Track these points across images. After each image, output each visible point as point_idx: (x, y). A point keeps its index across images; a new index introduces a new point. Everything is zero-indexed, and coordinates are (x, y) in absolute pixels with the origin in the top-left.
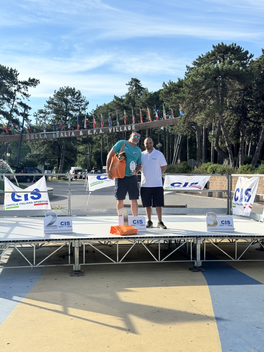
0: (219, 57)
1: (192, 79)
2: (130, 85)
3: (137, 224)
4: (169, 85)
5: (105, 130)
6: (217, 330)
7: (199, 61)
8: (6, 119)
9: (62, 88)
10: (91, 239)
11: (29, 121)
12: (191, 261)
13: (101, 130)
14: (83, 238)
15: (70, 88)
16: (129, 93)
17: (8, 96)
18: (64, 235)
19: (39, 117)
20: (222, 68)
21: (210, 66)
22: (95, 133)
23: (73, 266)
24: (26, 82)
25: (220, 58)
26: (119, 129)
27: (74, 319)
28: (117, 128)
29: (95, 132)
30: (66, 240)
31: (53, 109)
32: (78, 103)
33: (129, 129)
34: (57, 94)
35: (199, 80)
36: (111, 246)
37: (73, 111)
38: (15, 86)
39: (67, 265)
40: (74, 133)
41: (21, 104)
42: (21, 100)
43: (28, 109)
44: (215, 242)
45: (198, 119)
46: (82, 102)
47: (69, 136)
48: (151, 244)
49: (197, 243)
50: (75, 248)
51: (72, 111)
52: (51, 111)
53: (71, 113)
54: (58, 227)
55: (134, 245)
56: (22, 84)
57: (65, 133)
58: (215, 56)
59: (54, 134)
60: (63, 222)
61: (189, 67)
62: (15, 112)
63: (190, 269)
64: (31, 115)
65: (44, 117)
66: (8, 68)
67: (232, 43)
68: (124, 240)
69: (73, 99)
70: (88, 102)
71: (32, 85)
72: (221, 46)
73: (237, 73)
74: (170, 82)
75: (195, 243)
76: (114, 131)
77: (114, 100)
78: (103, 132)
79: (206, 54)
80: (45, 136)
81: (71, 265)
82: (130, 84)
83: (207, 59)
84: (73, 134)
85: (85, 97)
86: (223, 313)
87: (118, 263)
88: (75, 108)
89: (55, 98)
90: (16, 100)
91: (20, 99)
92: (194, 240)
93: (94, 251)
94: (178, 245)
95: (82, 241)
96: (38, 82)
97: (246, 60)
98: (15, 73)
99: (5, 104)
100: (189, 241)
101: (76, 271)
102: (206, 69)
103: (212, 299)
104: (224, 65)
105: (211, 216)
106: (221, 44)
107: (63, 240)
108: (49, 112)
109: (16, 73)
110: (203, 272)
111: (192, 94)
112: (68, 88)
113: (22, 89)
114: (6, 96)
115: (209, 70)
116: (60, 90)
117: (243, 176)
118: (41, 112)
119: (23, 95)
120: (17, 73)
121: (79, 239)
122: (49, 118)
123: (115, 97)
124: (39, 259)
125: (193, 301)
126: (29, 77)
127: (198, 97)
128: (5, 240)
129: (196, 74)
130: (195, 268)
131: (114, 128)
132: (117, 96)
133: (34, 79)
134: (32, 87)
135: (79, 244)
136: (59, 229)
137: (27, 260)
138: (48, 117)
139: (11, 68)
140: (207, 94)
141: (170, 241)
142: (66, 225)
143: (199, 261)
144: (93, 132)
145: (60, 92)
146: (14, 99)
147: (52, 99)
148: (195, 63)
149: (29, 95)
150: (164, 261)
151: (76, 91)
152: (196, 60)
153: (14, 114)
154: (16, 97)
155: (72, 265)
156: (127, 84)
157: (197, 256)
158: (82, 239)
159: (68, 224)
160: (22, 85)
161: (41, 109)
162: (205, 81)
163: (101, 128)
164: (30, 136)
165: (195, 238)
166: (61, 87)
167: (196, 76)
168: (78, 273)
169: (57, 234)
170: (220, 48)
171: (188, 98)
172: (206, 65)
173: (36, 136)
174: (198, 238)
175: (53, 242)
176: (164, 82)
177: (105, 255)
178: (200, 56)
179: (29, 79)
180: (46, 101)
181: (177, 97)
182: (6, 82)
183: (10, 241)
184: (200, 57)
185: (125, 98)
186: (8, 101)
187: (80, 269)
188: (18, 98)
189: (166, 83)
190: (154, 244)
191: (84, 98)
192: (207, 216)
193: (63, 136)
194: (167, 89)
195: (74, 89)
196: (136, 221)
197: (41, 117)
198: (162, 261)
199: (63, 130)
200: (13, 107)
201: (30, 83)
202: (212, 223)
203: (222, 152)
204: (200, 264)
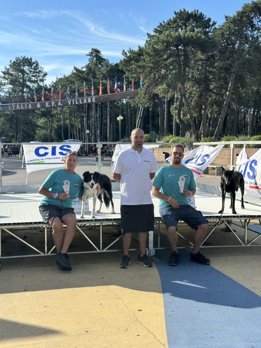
0: (180, 24)
1: (153, 46)
2: (91, 56)
4: (129, 53)
5: (64, 102)
7: (160, 28)
9: (18, 58)
10: (10, 224)
13: (59, 102)
15: (26, 57)
16: (89, 64)
20: (184, 36)
21: (171, 33)
25: (182, 25)
26: (78, 101)
28: (76, 100)
29: (54, 104)
31: (9, 79)
32: (35, 74)
33: (89, 101)
34: (13, 64)
35: (160, 47)
40: (31, 105)
45: (160, 89)
46: (40, 73)
47: (26, 108)
51: (29, 83)
52: (6, 82)
53: (29, 85)
57: (22, 105)
58: (177, 23)
59: (9, 106)
61: (150, 35)
67: (194, 10)
69: (30, 69)
70: (47, 73)
72: (183, 13)
73: (199, 41)
74: (130, 50)
76: (73, 104)
77: (73, 71)
78: (62, 105)
79: (168, 21)
80: (1, 108)
82: (91, 54)
83: (168, 26)
84: (30, 107)
85: (43, 68)
87: (46, 255)
88: (32, 79)
89: (11, 68)
97: (208, 28)
102: (168, 36)
103: (165, 307)
104: (186, 32)
106: (182, 10)
108: (5, 83)
110: (156, 263)
111: (153, 63)
112: (24, 57)
115: (170, 37)
116: (16, 60)
117: (206, 145)
122: (4, 90)
123: (75, 68)
125: (139, 310)
127: (160, 66)
129: (157, 41)
131: (73, 101)
132: (77, 67)
138: (4, 88)
140: (169, 63)
143: (152, 249)
144: (52, 104)
145: (16, 62)
147: (8, 69)
148: (156, 31)
151: (33, 61)
152: (157, 27)
156: (87, 55)
157: (150, 242)
162: (166, 49)
167: (157, 44)
170: (181, 15)
171: (149, 67)
172: (168, 32)
176: (124, 50)
177: (29, 245)
178: (161, 22)
180: (2, 71)
181: (138, 66)
184: (161, 24)
185: (85, 69)
189: (126, 51)
193: (19, 109)
194: (127, 56)
195: (31, 59)
198: (105, 250)
199: (20, 102)
203: (184, 124)
204: (153, 253)
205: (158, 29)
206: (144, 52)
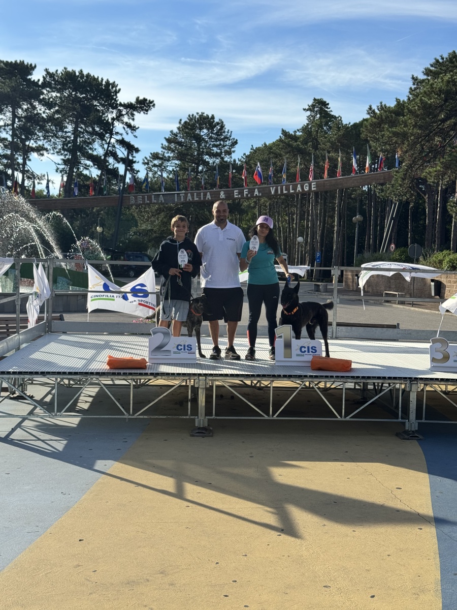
1: (421, 100)
2: (311, 111)
3: (306, 353)
4: (380, 111)
5: (263, 191)
6: (435, 540)
7: (435, 67)
8: (96, 168)
9: (193, 115)
10: (226, 375)
11: (135, 172)
12: (400, 420)
13: (256, 190)
14: (212, 373)
15: (205, 115)
16: (308, 125)
17: (101, 129)
18: (182, 367)
19: (152, 166)
21: (455, 77)
22: (247, 195)
23: (194, 419)
24: (131, 104)
26: (288, 189)
27: (190, 507)
28: (284, 187)
29: (247, 193)
30: (184, 374)
31: (176, 152)
32: (218, 143)
33: (306, 189)
34: (183, 125)
35: (433, 102)
36: (260, 388)
37: (210, 156)
38: (112, 112)
39: (184, 417)
40: (210, 195)
41: (122, 142)
42: (123, 136)
43: (134, 151)
44: (444, 389)
45: (430, 172)
46: (226, 141)
47: (202, 199)
48: (330, 388)
49: (411, 390)
50: (199, 389)
51: (208, 156)
52: (172, 155)
53: (207, 160)
54: (172, 352)
55: (299, 389)
56: (125, 108)
57: (195, 194)
59: (176, 195)
60: (181, 346)
61: (417, 79)
62: (111, 155)
63: (397, 435)
64: (138, 162)
65: (160, 165)
66: (102, 79)
68: (282, 379)
69: (211, 135)
70: (237, 140)
71: (142, 110)
74: (381, 106)
75: (408, 389)
76: (279, 192)
77: (280, 137)
78: (260, 194)
79: (449, 56)
80: (162, 199)
81: (191, 417)
82: (311, 108)
83: (450, 65)
85: (231, 132)
86: (448, 511)
87: (271, 418)
88: (213, 150)
89: (180, 133)
90: (114, 136)
91: (121, 135)
92: (406, 384)
93: (233, 397)
94: (378, 392)
95: (211, 378)
96: (152, 104)
98: (114, 89)
99: (96, 143)
100: (397, 386)
101: (199, 428)
102: (448, 82)
103: (431, 488)
105: (438, 345)
107: (179, 374)
108: (169, 157)
109: (116, 89)
110: (419, 440)
111: (420, 127)
112: (202, 115)
113: (125, 116)
114: (97, 129)
115: (453, 85)
116: (189, 119)
118: (155, 156)
119: (126, 127)
120: (118, 88)
121: (205, 375)
122: (168, 168)
123: (284, 132)
124: (138, 405)
125: (397, 488)
126: (137, 96)
127: (432, 132)
128: (84, 371)
129: (429, 91)
130: (406, 432)
131: (279, 188)
132: (287, 131)
133: (144, 98)
134: (142, 112)
135: (206, 384)
136: (173, 356)
137: (119, 405)
138: (167, 166)
139: (108, 80)
140: (448, 127)
141: (365, 385)
142: (186, 351)
143: (414, 422)
144: (243, 193)
145: (189, 123)
146: (111, 134)
147: (174, 134)
148: (427, 72)
149: (137, 127)
150: (351, 418)
151: (216, 120)
152: (429, 66)
153: (111, 160)
154: (115, 130)
155: (193, 417)
156: (304, 110)
157: (410, 412)
158: (211, 375)
159: (189, 349)
160: (125, 110)
161: (155, 152)
162: (445, 104)
163: (257, 187)
164: (136, 198)
165: (408, 382)
166: (191, 115)
167: (428, 95)
168: (204, 432)
169: (170, 365)
171: (412, 134)
172: (448, 76)
173: (146, 199)
174: (414, 382)
175: (163, 377)
176: (370, 106)
177: (249, 404)
178: (437, 58)
179: (137, 99)
180: (165, 138)
181: (393, 134)
182: (98, 104)
183: (92, 373)
184: (437, 61)
185: (301, 133)
186: (102, 137)
187: (207, 425)
188: (117, 133)
189: (374, 107)
190: (335, 388)
191: (229, 134)
192: (431, 344)
193: (191, 199)
194: (375, 118)
195: (213, 117)
196: (305, 347)
197: (155, 165)
198: (348, 418)
199: (192, 189)
200: (110, 148)
201: (138, 106)
202: (440, 356)
204: (415, 427)
205: (432, 68)
206: (406, 111)
